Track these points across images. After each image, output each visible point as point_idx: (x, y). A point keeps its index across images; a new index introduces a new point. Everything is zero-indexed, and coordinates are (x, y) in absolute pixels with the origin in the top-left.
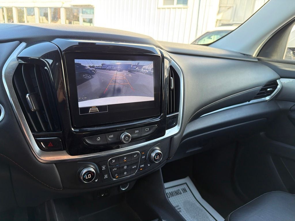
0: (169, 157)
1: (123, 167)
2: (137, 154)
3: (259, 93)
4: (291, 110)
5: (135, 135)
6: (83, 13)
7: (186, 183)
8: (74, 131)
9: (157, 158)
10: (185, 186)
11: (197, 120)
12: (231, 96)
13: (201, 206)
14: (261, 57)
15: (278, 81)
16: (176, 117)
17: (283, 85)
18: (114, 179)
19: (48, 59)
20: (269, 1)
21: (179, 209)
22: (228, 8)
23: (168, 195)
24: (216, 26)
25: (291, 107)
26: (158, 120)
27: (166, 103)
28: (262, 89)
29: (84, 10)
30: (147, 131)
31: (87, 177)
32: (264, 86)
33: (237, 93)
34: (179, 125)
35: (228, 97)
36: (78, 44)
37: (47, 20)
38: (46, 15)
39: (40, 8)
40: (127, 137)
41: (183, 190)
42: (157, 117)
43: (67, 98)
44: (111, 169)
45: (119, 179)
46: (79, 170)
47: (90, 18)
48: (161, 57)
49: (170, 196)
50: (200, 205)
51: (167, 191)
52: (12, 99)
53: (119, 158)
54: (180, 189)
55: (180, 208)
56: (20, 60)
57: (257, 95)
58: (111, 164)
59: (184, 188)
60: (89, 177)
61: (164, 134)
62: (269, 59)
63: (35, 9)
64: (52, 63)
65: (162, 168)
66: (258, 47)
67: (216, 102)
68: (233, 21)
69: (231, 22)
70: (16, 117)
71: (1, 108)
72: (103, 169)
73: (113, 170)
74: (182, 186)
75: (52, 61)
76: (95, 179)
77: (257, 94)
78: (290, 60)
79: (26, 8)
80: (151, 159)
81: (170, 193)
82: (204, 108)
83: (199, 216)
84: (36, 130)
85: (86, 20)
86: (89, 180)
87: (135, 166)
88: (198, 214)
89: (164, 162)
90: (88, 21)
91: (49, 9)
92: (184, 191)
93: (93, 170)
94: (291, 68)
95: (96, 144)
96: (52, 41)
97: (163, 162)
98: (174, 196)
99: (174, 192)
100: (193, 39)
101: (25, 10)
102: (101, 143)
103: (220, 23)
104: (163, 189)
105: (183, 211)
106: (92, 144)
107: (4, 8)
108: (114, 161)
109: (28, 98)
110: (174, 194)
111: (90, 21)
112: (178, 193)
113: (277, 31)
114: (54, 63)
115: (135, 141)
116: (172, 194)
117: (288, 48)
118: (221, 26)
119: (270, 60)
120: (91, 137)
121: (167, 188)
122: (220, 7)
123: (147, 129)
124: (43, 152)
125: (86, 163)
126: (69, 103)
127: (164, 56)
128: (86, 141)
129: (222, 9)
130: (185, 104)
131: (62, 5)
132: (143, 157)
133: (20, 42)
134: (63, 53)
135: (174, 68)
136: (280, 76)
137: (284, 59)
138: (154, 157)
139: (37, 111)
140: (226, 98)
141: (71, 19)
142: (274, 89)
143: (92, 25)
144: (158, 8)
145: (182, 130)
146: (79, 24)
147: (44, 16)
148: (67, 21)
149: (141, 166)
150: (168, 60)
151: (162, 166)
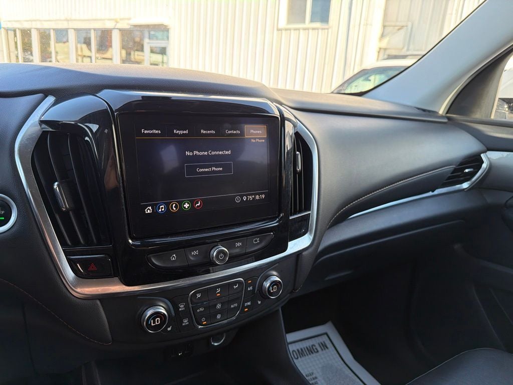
0: (293, 289)
1: (215, 305)
2: (239, 282)
3: (449, 177)
4: (506, 206)
5: (236, 251)
6: (150, 38)
7: (326, 334)
8: (133, 245)
9: (272, 290)
10: (324, 339)
11: (342, 224)
12: (402, 182)
13: (353, 374)
14: (454, 114)
15: (482, 155)
16: (307, 218)
17: (492, 163)
18: (200, 327)
19: (90, 123)
21: (314, 379)
22: (397, 28)
23: (294, 353)
24: (378, 59)
25: (507, 201)
26: (274, 224)
27: (289, 195)
28: (455, 171)
29: (152, 33)
30: (257, 244)
31: (154, 323)
32: (459, 165)
33: (411, 177)
34: (310, 234)
35: (396, 184)
36: (141, 99)
37: (90, 50)
38: (87, 42)
39: (77, 30)
40: (221, 255)
41: (321, 345)
42: (273, 219)
43: (121, 184)
44: (194, 310)
45: (207, 327)
46: (139, 311)
47: (163, 45)
48: (280, 119)
49: (299, 356)
51: (292, 348)
52: (30, 191)
53: (208, 290)
54: (315, 345)
55: (316, 378)
56: (44, 126)
57: (447, 180)
58: (194, 300)
59: (322, 342)
60: (158, 322)
61: (285, 249)
63: (69, 31)
64: (98, 130)
65: (282, 308)
66: (447, 99)
68: (408, 50)
69: (403, 53)
70: (36, 221)
71: (12, 206)
72: (180, 309)
73: (198, 311)
74: (320, 337)
76: (167, 325)
77: (446, 178)
78: (503, 120)
79: (54, 29)
80: (264, 292)
81: (298, 351)
82: (354, 202)
84: (70, 244)
85: (155, 50)
86: (156, 328)
87: (236, 305)
89: (285, 298)
90: (158, 50)
91: (92, 31)
92: (322, 346)
93: (163, 311)
94: (506, 134)
95: (169, 266)
96: (96, 93)
97: (283, 298)
98: (305, 355)
99: (306, 349)
100: (337, 82)
101: (52, 34)
102: (177, 264)
103: (384, 55)
104: (284, 344)
105: (322, 384)
106: (164, 267)
107: (17, 30)
108: (199, 296)
109: (57, 188)
110: (305, 353)
111: (163, 51)
112: (313, 351)
114: (100, 131)
115: (236, 260)
116: (301, 353)
117: (499, 99)
118: (386, 59)
119: (469, 119)
120: (161, 253)
121: (291, 343)
122: (384, 27)
123: (256, 241)
124: (81, 279)
125: (153, 299)
126: (125, 197)
127: (285, 116)
128: (151, 260)
129: (388, 29)
130: (322, 197)
131: (116, 25)
132: (250, 289)
133: (45, 95)
134: (116, 114)
135: (302, 135)
136: (486, 147)
137: (492, 117)
138: (269, 287)
139: (71, 210)
140: (393, 185)
141: (130, 48)
142: (476, 170)
143: (165, 57)
144: (278, 30)
145: (316, 242)
146: (143, 56)
147: (85, 43)
148: (124, 52)
149: (246, 304)
150: (290, 122)
151: (282, 305)
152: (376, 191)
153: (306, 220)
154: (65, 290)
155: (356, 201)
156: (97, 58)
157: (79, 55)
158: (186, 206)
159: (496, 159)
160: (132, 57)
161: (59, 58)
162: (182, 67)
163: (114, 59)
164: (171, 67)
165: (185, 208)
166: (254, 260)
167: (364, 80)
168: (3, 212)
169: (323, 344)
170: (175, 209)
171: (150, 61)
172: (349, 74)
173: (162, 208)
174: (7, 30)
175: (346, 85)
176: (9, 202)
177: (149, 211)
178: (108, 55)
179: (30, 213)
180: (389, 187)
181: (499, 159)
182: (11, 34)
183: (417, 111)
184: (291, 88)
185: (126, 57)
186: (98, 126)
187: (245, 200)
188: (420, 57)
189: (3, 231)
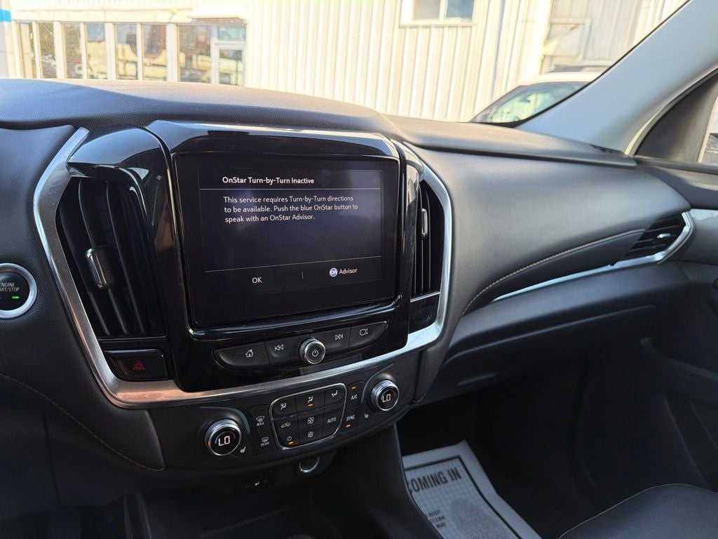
0: (414, 399)
1: (306, 420)
2: (340, 389)
3: (636, 244)
4: (715, 286)
5: (335, 346)
6: (219, 37)
7: (459, 457)
8: (195, 336)
9: (385, 399)
10: (456, 464)
11: (484, 309)
12: (569, 251)
13: (494, 514)
15: (684, 215)
17: (697, 224)
18: (284, 448)
19: (137, 166)
21: (440, 519)
22: (571, 26)
23: (414, 483)
24: (541, 73)
26: (388, 309)
27: (410, 270)
28: (645, 236)
29: (223, 29)
30: (364, 336)
31: (222, 442)
32: (650, 229)
33: (582, 244)
34: (439, 323)
35: (560, 254)
36: (207, 134)
37: (135, 52)
38: (131, 41)
39: (118, 25)
40: (315, 351)
41: (451, 473)
42: (387, 302)
44: (278, 425)
45: (294, 449)
46: (202, 427)
47: (237, 47)
48: (399, 162)
49: (420, 487)
50: (491, 511)
51: (410, 476)
52: (55, 261)
53: (296, 399)
54: (443, 472)
55: (443, 518)
57: (633, 248)
58: (277, 412)
59: (453, 469)
60: (227, 441)
61: (403, 344)
62: (665, 162)
63: (106, 25)
64: (147, 176)
65: (398, 423)
66: (636, 133)
67: (531, 266)
68: (584, 58)
69: (578, 62)
70: (62, 301)
71: (31, 280)
72: (258, 424)
73: (283, 427)
74: (449, 462)
76: (239, 446)
77: (632, 246)
79: (85, 23)
80: (373, 402)
81: (419, 480)
82: (501, 280)
84: (107, 331)
85: (226, 54)
86: (224, 449)
87: (334, 419)
88: (487, 534)
89: (402, 410)
90: (231, 55)
91: (139, 27)
92: (452, 475)
93: (234, 426)
95: (243, 365)
96: (146, 126)
97: (400, 410)
98: (429, 487)
99: (431, 479)
100: (482, 103)
101: (83, 29)
102: (255, 363)
103: (551, 64)
104: (399, 471)
105: (451, 526)
106: (235, 366)
107: (34, 24)
108: (283, 406)
109: (91, 257)
110: (428, 482)
111: (237, 56)
112: (439, 480)
113: (684, 95)
115: (335, 358)
116: (423, 483)
117: (712, 134)
118: (553, 72)
120: (233, 348)
121: (410, 469)
122: (551, 24)
123: (363, 332)
124: (123, 382)
125: (221, 410)
126: (184, 270)
127: (407, 158)
128: (220, 358)
129: (557, 29)
130: (456, 272)
131: (172, 17)
132: (355, 397)
133: (74, 126)
134: (172, 155)
135: (430, 185)
136: (690, 203)
137: (700, 161)
138: (380, 396)
139: (110, 288)
140: (557, 255)
141: (191, 50)
142: (675, 235)
143: (240, 64)
144: (400, 27)
145: (446, 334)
146: (210, 62)
147: (128, 42)
148: (182, 56)
149: (348, 419)
150: (414, 167)
151: (398, 419)
152: (532, 263)
153: (434, 304)
154: (102, 396)
155: (504, 278)
156: (145, 64)
157: (120, 60)
159: (704, 220)
160: (194, 62)
161: (91, 63)
162: (264, 87)
163: (169, 66)
164: (248, 86)
166: (361, 358)
167: (520, 101)
168: (17, 289)
169: (454, 471)
171: (219, 69)
172: (500, 92)
174: (20, 23)
175: (495, 108)
176: (27, 275)
178: (160, 61)
179: (55, 289)
180: (551, 258)
181: (708, 219)
182: (25, 28)
183: (592, 151)
184: (417, 116)
185: (186, 64)
186: (147, 171)
188: (606, 69)
189: (17, 315)
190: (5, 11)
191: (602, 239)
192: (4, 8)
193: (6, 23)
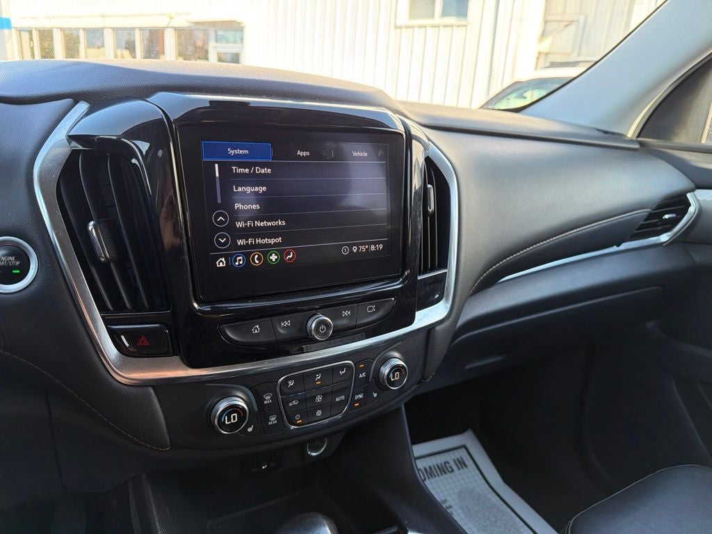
0: (423, 378)
1: (315, 397)
2: (347, 366)
3: (642, 225)
5: (343, 323)
6: (217, 41)
7: (465, 447)
8: (199, 310)
9: (394, 377)
10: (462, 454)
11: (490, 289)
12: (575, 230)
13: (502, 503)
15: (689, 195)
16: (441, 280)
17: (702, 205)
18: (293, 427)
19: (139, 139)
20: (665, 2)
22: (564, 24)
24: (536, 69)
26: (397, 286)
27: (417, 246)
28: (650, 216)
29: (220, 33)
30: (372, 313)
31: (229, 420)
32: (656, 209)
33: (588, 224)
34: (447, 300)
35: (567, 234)
36: (209, 105)
37: (134, 55)
38: (131, 47)
39: (116, 30)
40: (323, 327)
41: (457, 462)
42: (395, 279)
43: (183, 225)
44: (285, 403)
45: (302, 428)
46: (209, 404)
47: (235, 51)
48: (404, 136)
49: (427, 476)
50: (498, 499)
51: (421, 464)
52: (56, 234)
53: (303, 376)
54: (450, 461)
55: (451, 506)
56: (74, 144)
57: (638, 230)
58: (285, 390)
60: (234, 419)
61: (411, 322)
62: (668, 144)
63: (105, 31)
64: (150, 148)
65: (405, 405)
67: (538, 245)
68: (579, 55)
69: (573, 58)
70: (64, 276)
71: (31, 255)
73: (290, 405)
74: (455, 451)
75: (149, 144)
76: (247, 424)
77: (637, 226)
79: (84, 29)
80: (381, 381)
81: (425, 469)
82: (508, 259)
83: (496, 526)
84: (111, 308)
85: (224, 57)
86: (232, 427)
87: (343, 397)
88: (495, 522)
89: (411, 390)
90: (229, 57)
91: (137, 32)
92: (458, 464)
93: (242, 404)
95: (250, 340)
96: (148, 98)
97: (408, 390)
98: (435, 476)
99: (437, 468)
101: (82, 35)
102: (262, 339)
103: (545, 62)
104: (409, 460)
106: (242, 342)
107: (34, 32)
108: (291, 383)
109: (93, 231)
110: (435, 472)
111: (236, 59)
112: (446, 470)
114: (153, 149)
115: (341, 335)
116: (430, 472)
118: (548, 67)
120: (238, 323)
121: (420, 458)
122: (546, 22)
124: (126, 357)
125: (227, 387)
126: (188, 242)
127: (413, 133)
128: (226, 333)
129: (551, 26)
130: (463, 249)
131: (170, 22)
132: (362, 375)
133: (75, 100)
134: (174, 125)
135: (435, 162)
136: (693, 182)
137: (703, 141)
138: (389, 374)
139: (112, 261)
140: (564, 235)
141: (190, 55)
142: (680, 216)
144: (396, 27)
145: (454, 312)
147: (126, 48)
149: (357, 397)
150: (420, 143)
151: (407, 400)
152: (539, 243)
153: (441, 281)
154: (105, 373)
155: (511, 257)
158: (274, 257)
165: (271, 260)
167: (516, 97)
168: (18, 263)
169: (460, 460)
170: (257, 262)
172: (496, 89)
173: (240, 261)
174: (20, 31)
176: (28, 250)
177: (221, 263)
179: (56, 264)
180: (558, 237)
182: (25, 36)
183: (596, 133)
187: (355, 251)
189: (18, 290)
190: (6, 19)
191: (608, 218)
192: (5, 15)
193: (6, 31)
